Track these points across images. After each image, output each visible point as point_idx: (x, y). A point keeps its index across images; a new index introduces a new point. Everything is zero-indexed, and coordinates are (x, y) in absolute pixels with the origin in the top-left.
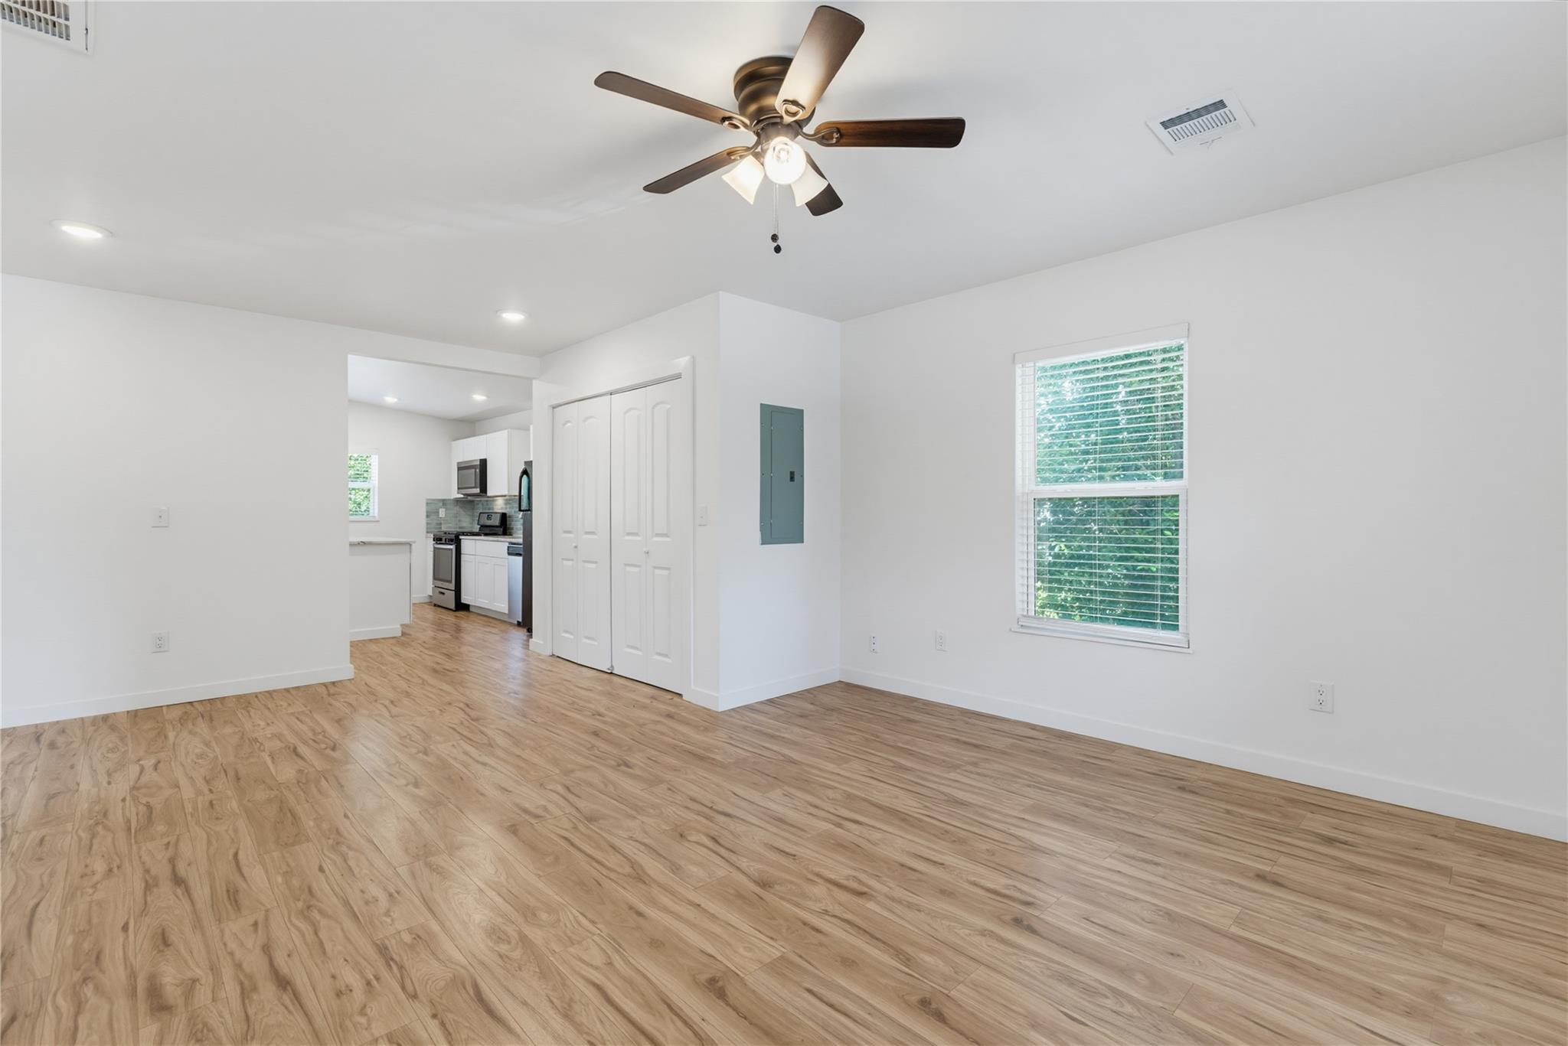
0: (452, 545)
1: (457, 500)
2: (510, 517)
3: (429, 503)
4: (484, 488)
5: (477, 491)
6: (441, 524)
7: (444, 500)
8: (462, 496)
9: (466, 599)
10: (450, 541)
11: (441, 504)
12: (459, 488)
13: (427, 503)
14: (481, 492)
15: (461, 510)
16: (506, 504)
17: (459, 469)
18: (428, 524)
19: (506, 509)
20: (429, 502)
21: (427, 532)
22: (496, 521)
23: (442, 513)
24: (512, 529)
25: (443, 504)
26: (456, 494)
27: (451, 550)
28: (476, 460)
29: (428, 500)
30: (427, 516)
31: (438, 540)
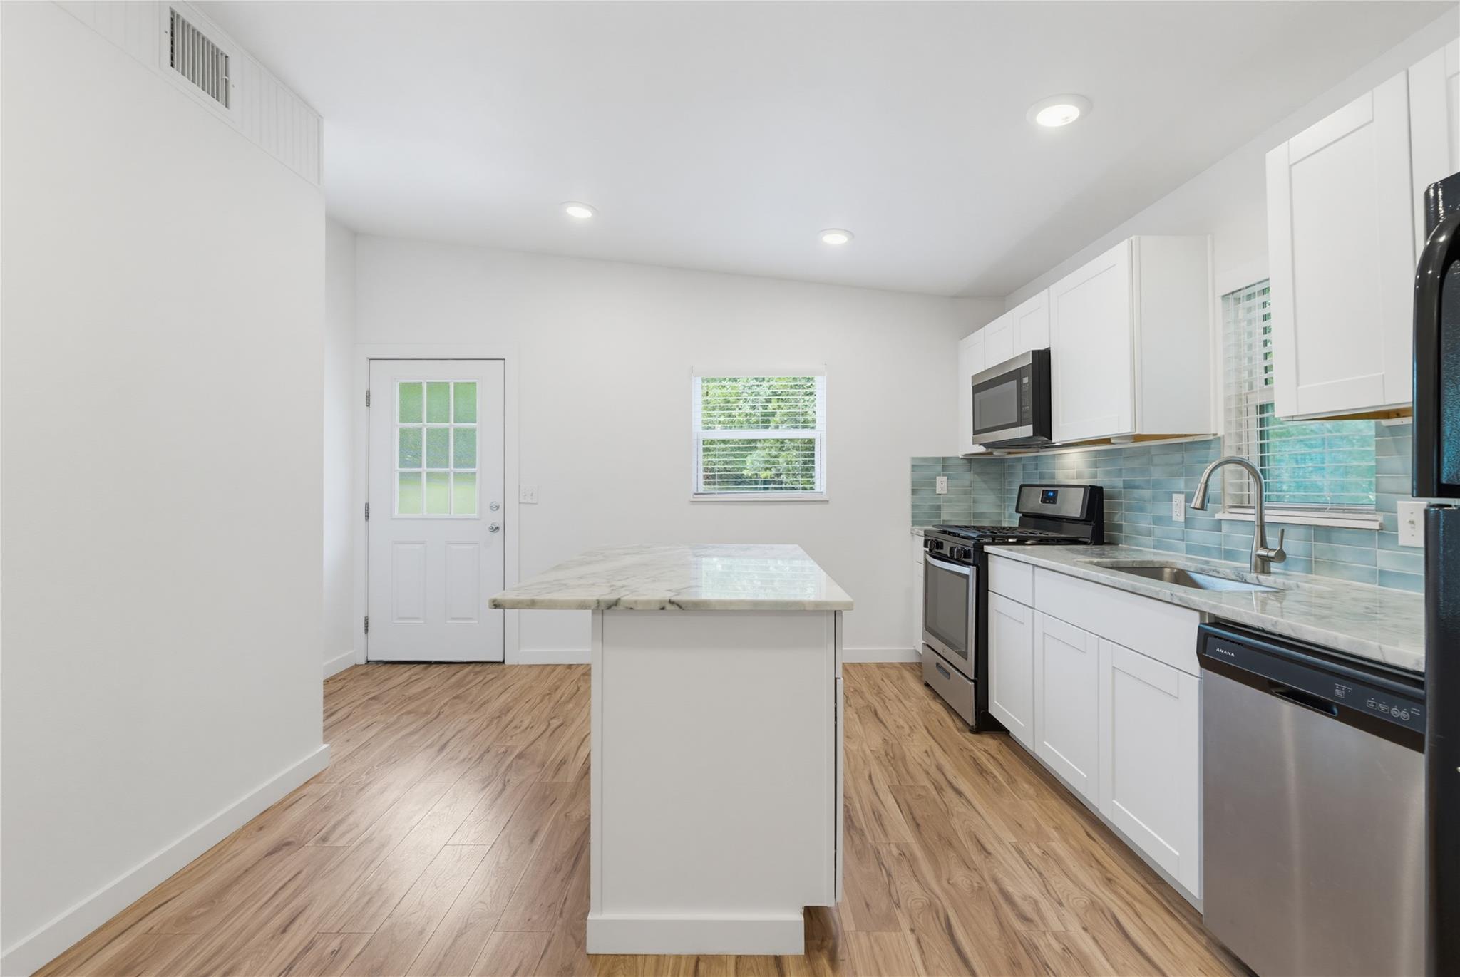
0: (967, 564)
1: (970, 460)
2: (1111, 497)
3: (918, 465)
4: (1043, 424)
5: (1027, 431)
6: (939, 508)
7: (944, 459)
8: (982, 449)
9: (998, 708)
10: (961, 557)
11: (939, 468)
12: (975, 433)
13: (913, 466)
14: (1035, 433)
15: (978, 479)
16: (1095, 464)
17: (977, 389)
18: (914, 506)
19: (1095, 476)
20: (917, 463)
21: (914, 523)
22: (1073, 505)
23: (941, 484)
24: (1119, 528)
25: (944, 468)
26: (967, 445)
27: (966, 577)
28: (1024, 355)
29: (913, 459)
30: (914, 492)
31: (934, 547)
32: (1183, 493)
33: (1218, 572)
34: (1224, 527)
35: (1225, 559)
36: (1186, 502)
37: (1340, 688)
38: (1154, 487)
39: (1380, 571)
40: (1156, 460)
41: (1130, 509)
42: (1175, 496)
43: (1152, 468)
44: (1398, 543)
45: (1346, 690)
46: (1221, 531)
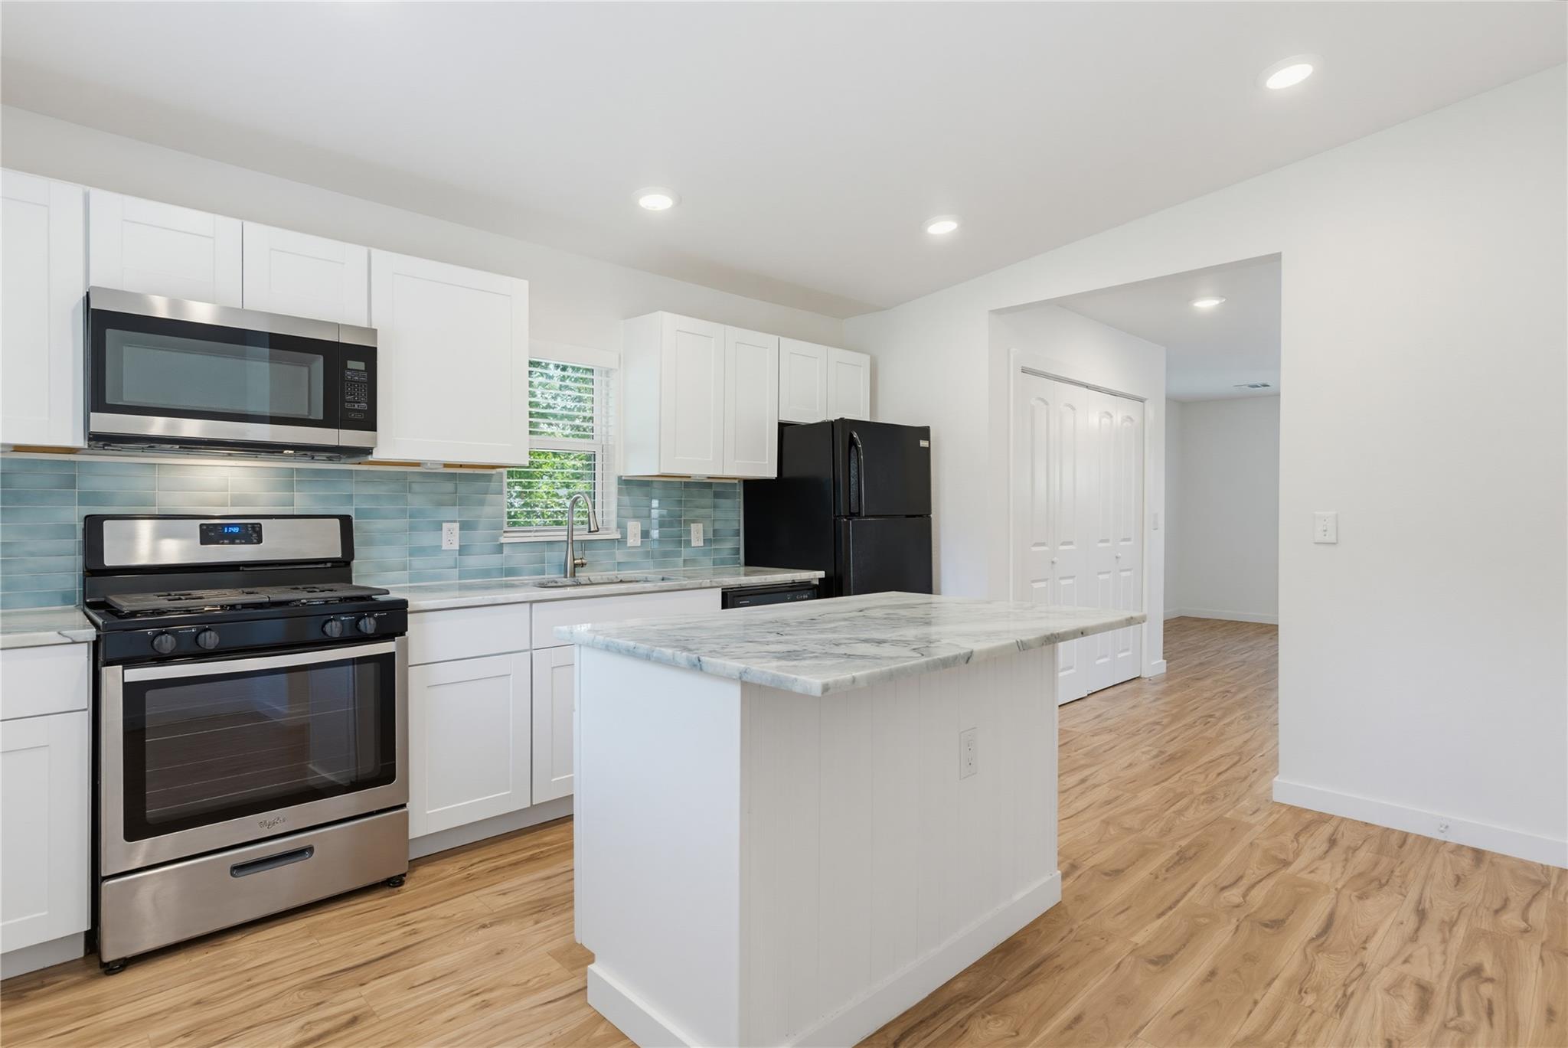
32: (455, 521)
33: (556, 582)
34: (506, 550)
35: (506, 576)
40: (416, 487)
43: (409, 496)
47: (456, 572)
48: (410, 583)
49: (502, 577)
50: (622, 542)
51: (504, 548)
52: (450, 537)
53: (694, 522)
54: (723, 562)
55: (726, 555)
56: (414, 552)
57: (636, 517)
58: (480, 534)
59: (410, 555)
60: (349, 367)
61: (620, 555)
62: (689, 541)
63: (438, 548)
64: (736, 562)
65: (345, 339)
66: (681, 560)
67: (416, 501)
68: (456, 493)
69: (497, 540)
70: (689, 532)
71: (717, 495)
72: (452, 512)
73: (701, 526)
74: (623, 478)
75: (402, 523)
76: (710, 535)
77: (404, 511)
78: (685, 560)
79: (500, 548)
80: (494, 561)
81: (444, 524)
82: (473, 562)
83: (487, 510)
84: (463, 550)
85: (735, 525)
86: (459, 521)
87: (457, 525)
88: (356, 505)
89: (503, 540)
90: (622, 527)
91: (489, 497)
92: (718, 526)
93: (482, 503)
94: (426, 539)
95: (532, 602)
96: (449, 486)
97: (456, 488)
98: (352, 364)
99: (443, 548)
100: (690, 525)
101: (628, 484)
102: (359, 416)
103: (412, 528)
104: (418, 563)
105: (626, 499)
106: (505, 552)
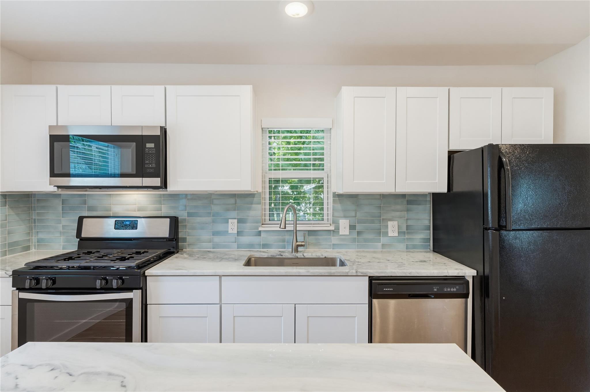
32: (235, 219)
36: (238, 223)
37: (435, 288)
38: (213, 216)
39: (333, 244)
40: (215, 202)
41: (193, 228)
42: (230, 221)
43: (212, 206)
44: (339, 234)
45: (437, 288)
46: (261, 236)
47: (235, 245)
48: (213, 249)
49: (261, 249)
50: (336, 231)
51: (262, 233)
52: (233, 226)
53: (390, 220)
54: (414, 247)
55: (417, 243)
56: (216, 233)
57: (345, 217)
58: (248, 226)
59: (213, 235)
60: (147, 147)
61: (335, 240)
62: (387, 233)
63: (226, 233)
64: (426, 247)
65: (146, 133)
66: (380, 244)
67: (216, 208)
68: (236, 204)
69: (258, 229)
70: (387, 227)
71: (409, 202)
72: (234, 214)
73: (395, 223)
74: (336, 193)
75: (209, 219)
76: (404, 229)
77: (210, 213)
78: (383, 245)
79: (259, 233)
80: (256, 240)
81: (230, 220)
82: (245, 239)
83: (252, 213)
84: (239, 233)
85: (426, 222)
86: (238, 219)
87: (236, 221)
88: (188, 211)
89: (260, 229)
90: (335, 222)
91: (254, 206)
92: (410, 223)
93: (250, 209)
94: (220, 227)
95: (220, 276)
96: (232, 201)
97: (236, 201)
98: (149, 145)
99: (229, 232)
100: (388, 222)
101: (339, 197)
102: (152, 170)
103: (214, 222)
104: (217, 239)
105: (339, 206)
106: (262, 235)
